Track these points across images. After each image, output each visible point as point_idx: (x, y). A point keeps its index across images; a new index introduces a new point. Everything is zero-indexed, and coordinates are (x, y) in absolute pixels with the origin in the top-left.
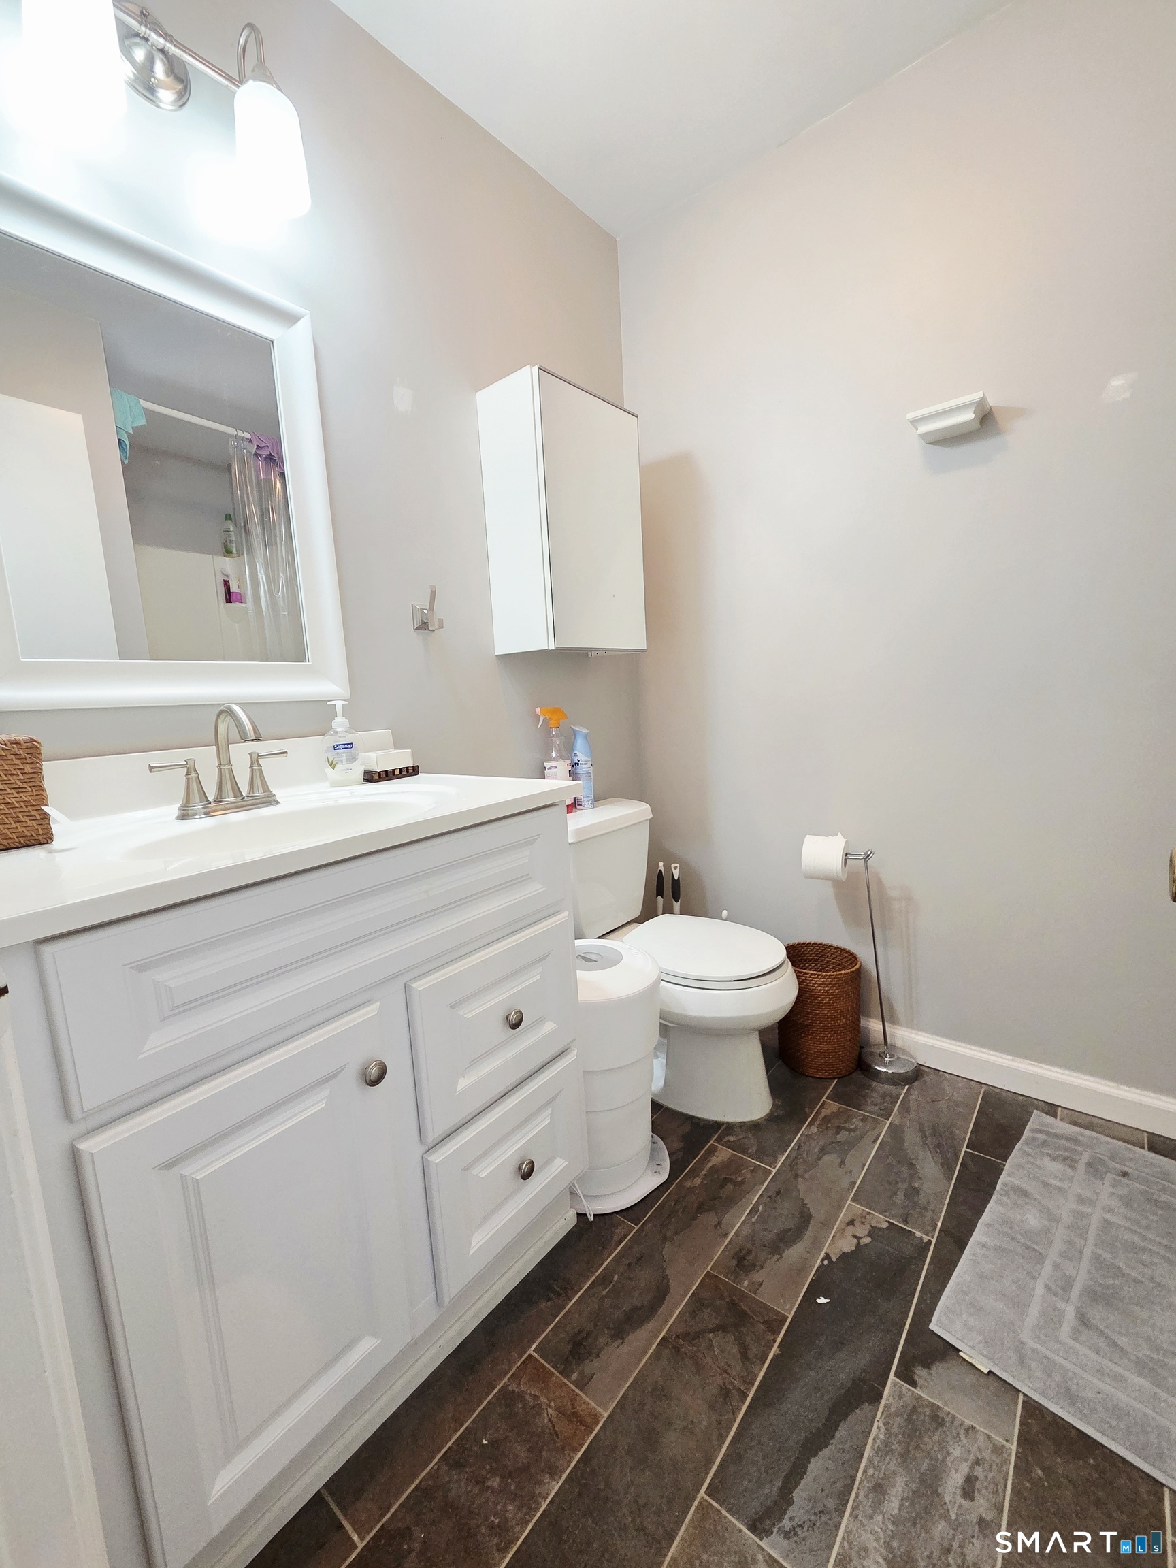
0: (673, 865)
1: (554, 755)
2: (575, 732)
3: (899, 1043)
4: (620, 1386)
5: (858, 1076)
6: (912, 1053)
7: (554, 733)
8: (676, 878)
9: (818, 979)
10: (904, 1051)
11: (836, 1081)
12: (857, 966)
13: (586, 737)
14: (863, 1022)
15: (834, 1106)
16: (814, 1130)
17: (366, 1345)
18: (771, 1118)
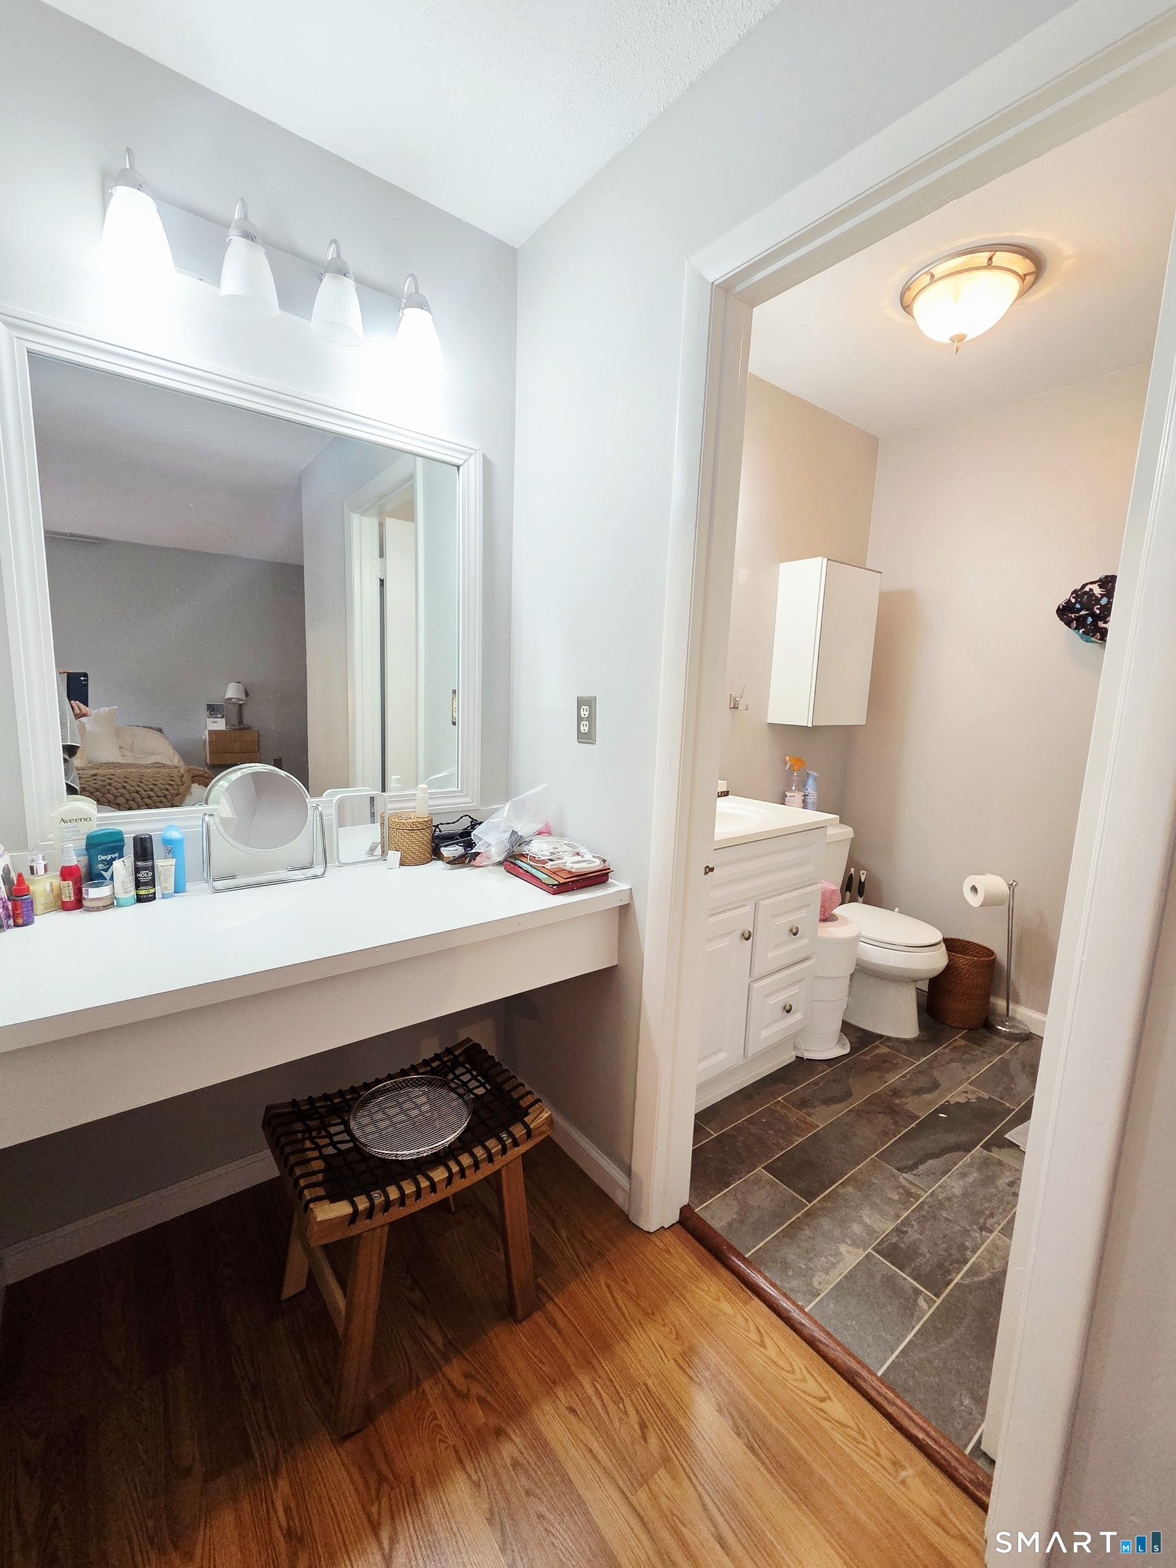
0: (862, 872)
1: (794, 788)
2: (808, 774)
3: (1018, 1017)
4: (830, 1119)
5: (984, 1031)
6: (1025, 1022)
7: (795, 774)
8: (863, 881)
9: (962, 960)
10: (1020, 1022)
11: (966, 1031)
12: (993, 958)
13: (815, 778)
14: (992, 999)
15: (963, 1042)
16: (947, 1050)
17: (723, 1055)
18: (916, 1040)
